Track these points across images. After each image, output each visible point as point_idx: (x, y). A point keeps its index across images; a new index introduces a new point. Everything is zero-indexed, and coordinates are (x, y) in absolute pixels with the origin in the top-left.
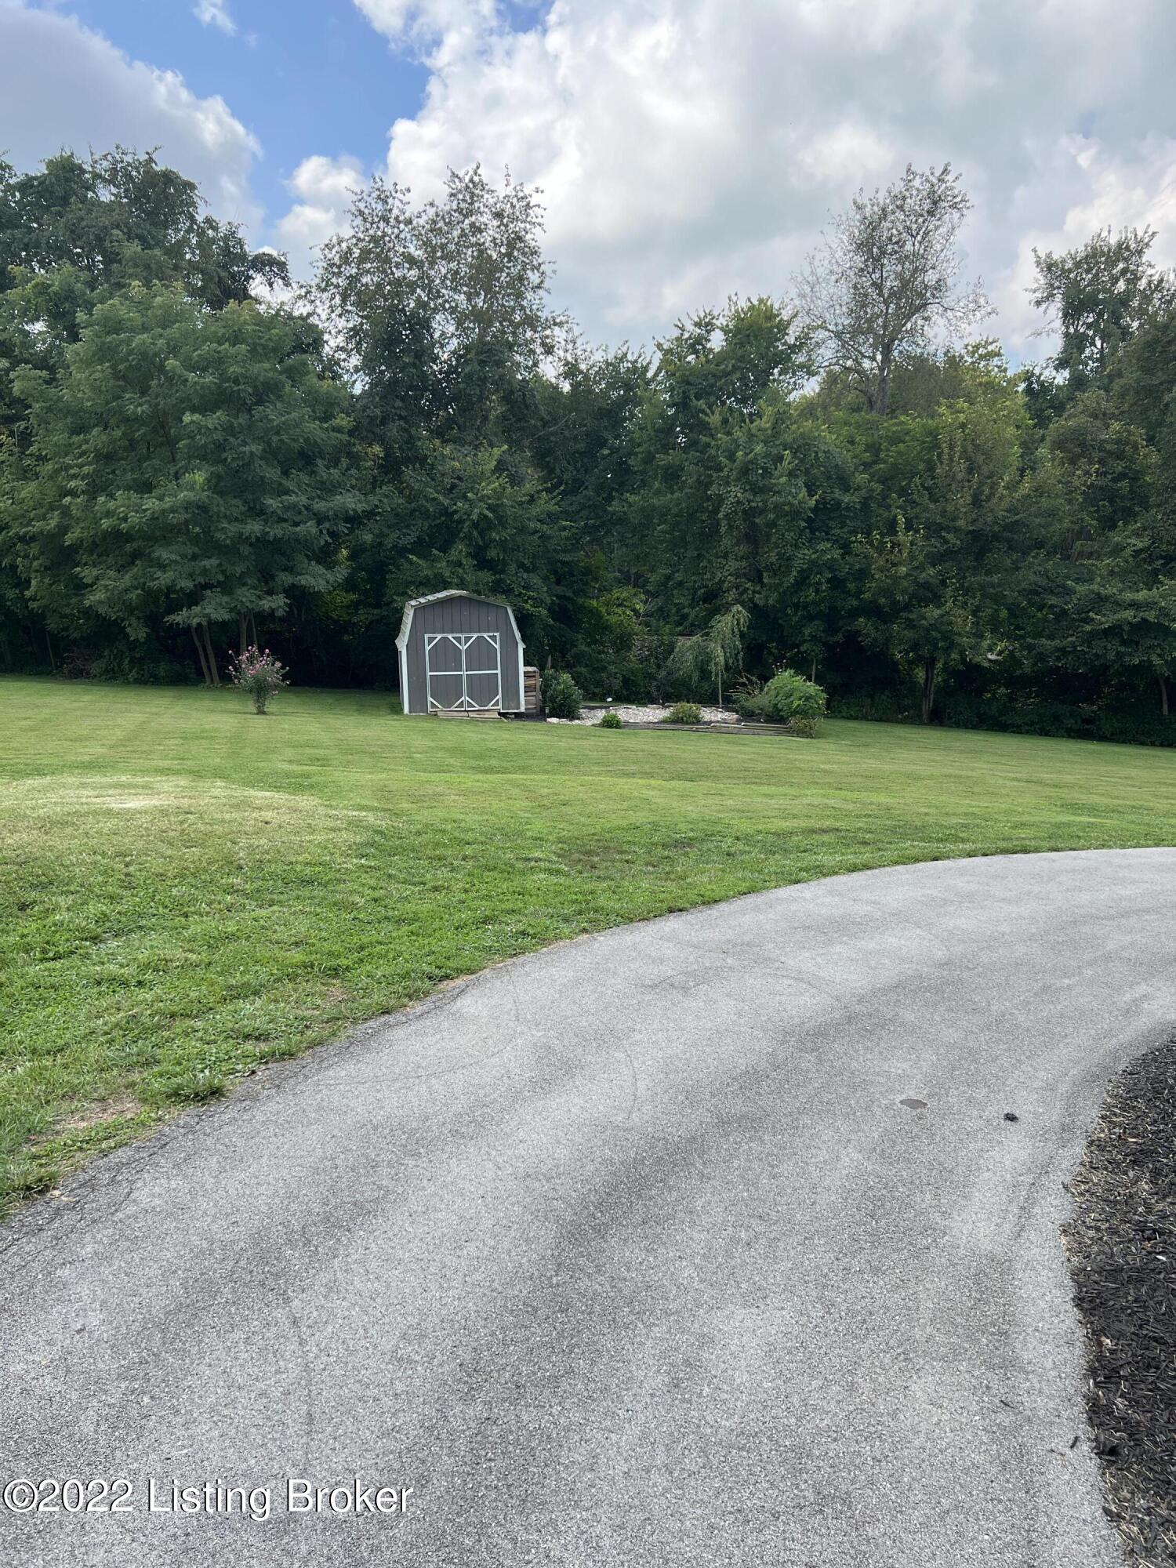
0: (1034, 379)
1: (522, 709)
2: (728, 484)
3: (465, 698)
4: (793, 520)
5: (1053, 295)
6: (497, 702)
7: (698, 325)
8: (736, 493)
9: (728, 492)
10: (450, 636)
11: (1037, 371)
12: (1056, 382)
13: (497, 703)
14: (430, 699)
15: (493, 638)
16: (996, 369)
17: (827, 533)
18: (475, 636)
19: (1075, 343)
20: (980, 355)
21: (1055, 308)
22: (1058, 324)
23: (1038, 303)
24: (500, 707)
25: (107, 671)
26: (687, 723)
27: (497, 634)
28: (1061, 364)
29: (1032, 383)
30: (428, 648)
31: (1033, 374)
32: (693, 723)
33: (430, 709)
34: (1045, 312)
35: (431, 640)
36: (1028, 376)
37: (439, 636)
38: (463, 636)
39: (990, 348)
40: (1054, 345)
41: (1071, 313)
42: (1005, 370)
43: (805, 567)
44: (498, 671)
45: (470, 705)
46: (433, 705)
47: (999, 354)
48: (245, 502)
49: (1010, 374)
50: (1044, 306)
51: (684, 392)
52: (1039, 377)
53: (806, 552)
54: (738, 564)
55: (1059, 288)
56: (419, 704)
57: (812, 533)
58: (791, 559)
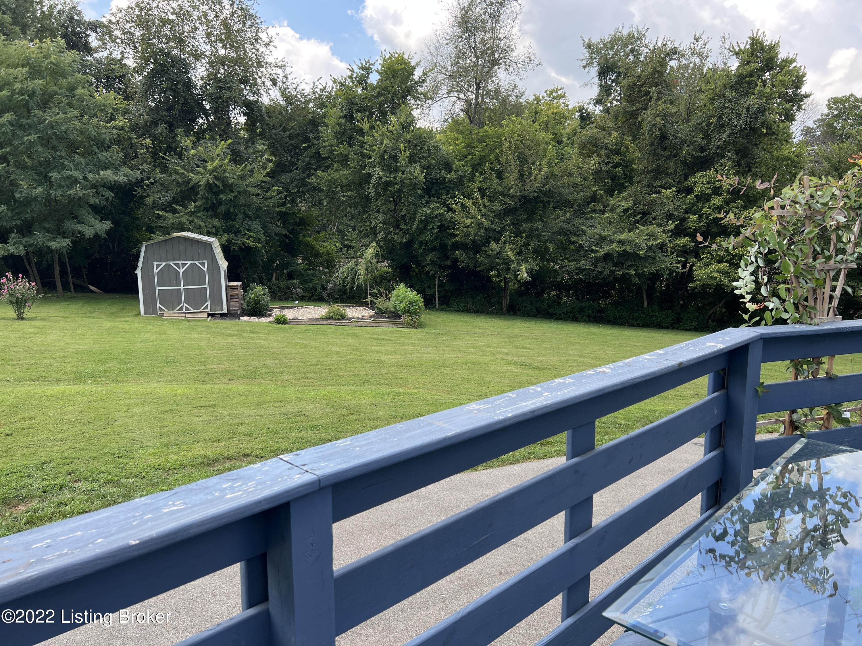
0: (584, 111)
1: (225, 311)
2: (375, 167)
3: (184, 304)
4: (413, 189)
5: (593, 63)
6: (208, 306)
7: (362, 68)
8: (378, 172)
9: (374, 171)
10: (171, 263)
11: (585, 107)
12: (596, 112)
13: (206, 307)
14: (159, 305)
15: (203, 264)
16: (563, 105)
17: (438, 198)
18: (189, 263)
19: (606, 90)
20: (554, 97)
21: (594, 70)
22: (596, 80)
23: (584, 67)
24: (209, 309)
26: (335, 319)
27: (205, 262)
28: (598, 102)
29: (583, 113)
30: (156, 271)
31: (584, 109)
32: (339, 319)
33: (159, 312)
34: (588, 72)
35: (158, 266)
36: (581, 110)
37: (164, 263)
38: (180, 263)
39: (559, 93)
40: (594, 92)
41: (603, 73)
42: (567, 106)
43: (423, 218)
44: (207, 286)
45: (187, 309)
46: (161, 309)
47: (563, 96)
49: (570, 107)
50: (588, 68)
51: (349, 109)
52: (587, 110)
53: (424, 209)
54: (384, 217)
55: (596, 58)
56: (150, 308)
57: (430, 198)
58: (415, 213)
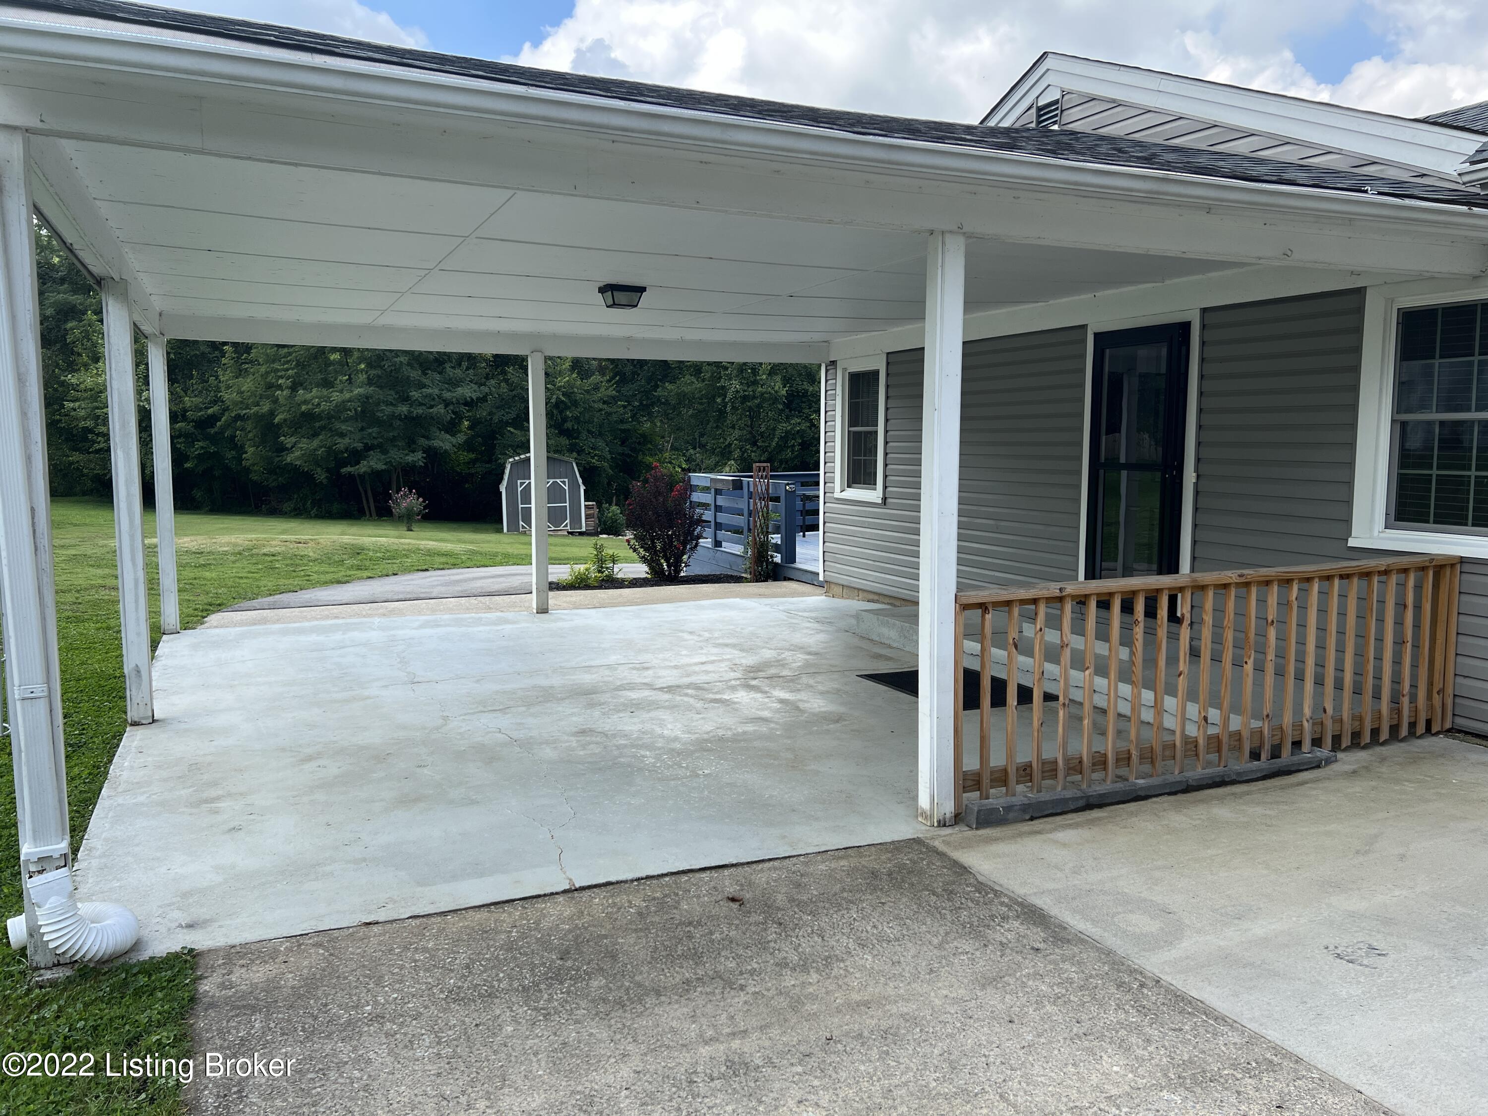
1: (584, 529)
2: (730, 379)
6: (566, 525)
14: (521, 523)
15: (564, 483)
18: (551, 481)
24: (569, 527)
25: (295, 509)
27: (566, 480)
30: (520, 489)
33: (521, 529)
35: (522, 484)
37: (527, 481)
43: (783, 435)
44: (567, 504)
45: (548, 527)
46: (524, 527)
48: (397, 393)
53: (785, 425)
56: (513, 526)
57: (790, 411)
58: (774, 429)
